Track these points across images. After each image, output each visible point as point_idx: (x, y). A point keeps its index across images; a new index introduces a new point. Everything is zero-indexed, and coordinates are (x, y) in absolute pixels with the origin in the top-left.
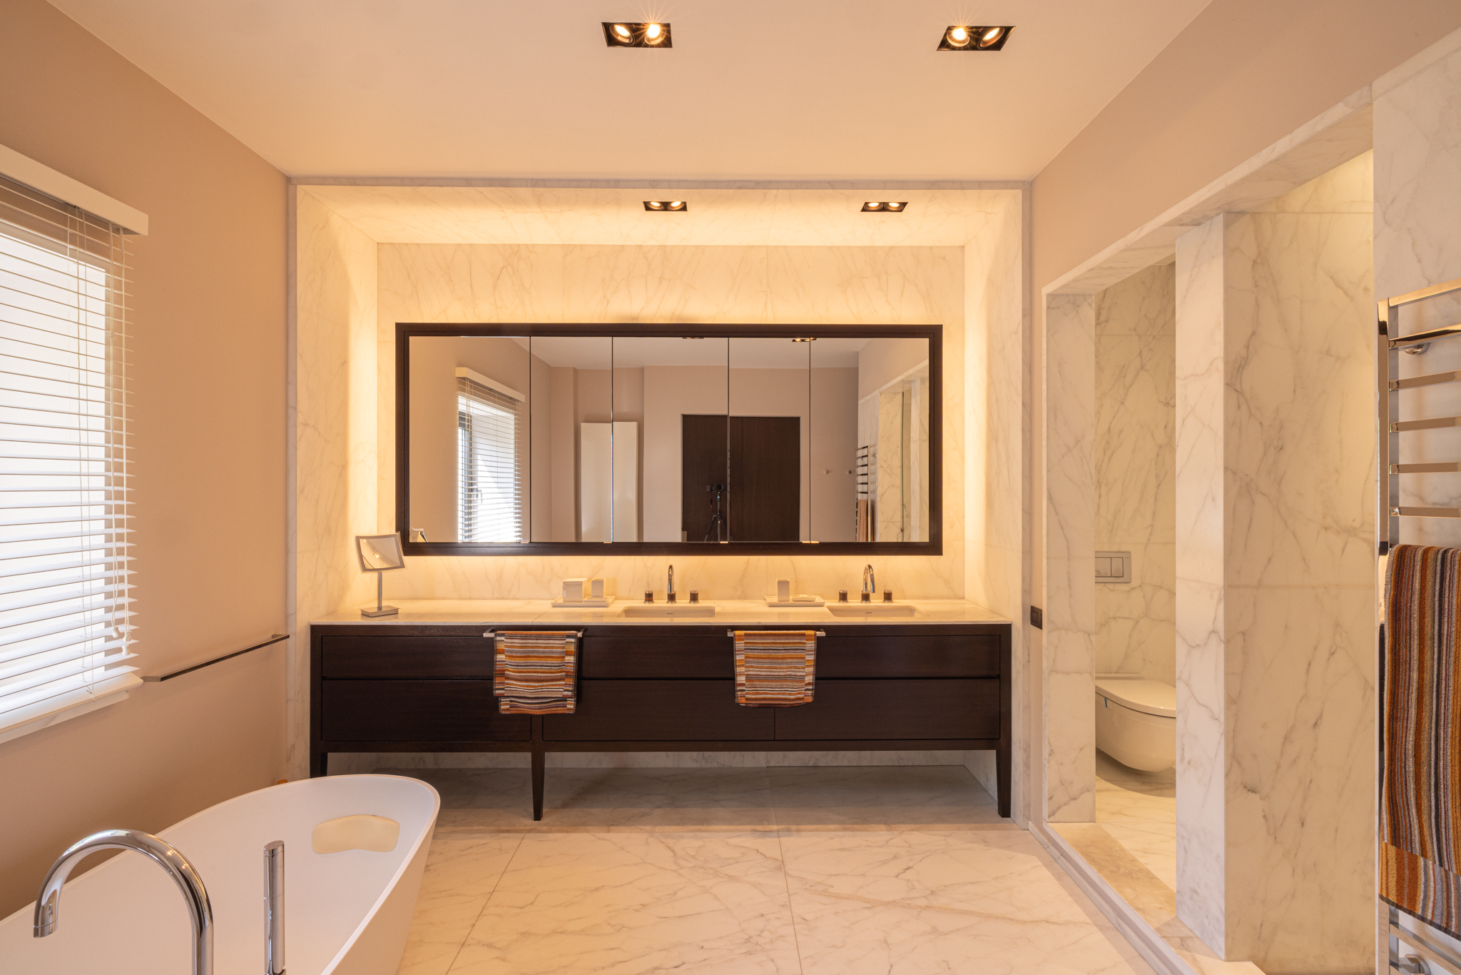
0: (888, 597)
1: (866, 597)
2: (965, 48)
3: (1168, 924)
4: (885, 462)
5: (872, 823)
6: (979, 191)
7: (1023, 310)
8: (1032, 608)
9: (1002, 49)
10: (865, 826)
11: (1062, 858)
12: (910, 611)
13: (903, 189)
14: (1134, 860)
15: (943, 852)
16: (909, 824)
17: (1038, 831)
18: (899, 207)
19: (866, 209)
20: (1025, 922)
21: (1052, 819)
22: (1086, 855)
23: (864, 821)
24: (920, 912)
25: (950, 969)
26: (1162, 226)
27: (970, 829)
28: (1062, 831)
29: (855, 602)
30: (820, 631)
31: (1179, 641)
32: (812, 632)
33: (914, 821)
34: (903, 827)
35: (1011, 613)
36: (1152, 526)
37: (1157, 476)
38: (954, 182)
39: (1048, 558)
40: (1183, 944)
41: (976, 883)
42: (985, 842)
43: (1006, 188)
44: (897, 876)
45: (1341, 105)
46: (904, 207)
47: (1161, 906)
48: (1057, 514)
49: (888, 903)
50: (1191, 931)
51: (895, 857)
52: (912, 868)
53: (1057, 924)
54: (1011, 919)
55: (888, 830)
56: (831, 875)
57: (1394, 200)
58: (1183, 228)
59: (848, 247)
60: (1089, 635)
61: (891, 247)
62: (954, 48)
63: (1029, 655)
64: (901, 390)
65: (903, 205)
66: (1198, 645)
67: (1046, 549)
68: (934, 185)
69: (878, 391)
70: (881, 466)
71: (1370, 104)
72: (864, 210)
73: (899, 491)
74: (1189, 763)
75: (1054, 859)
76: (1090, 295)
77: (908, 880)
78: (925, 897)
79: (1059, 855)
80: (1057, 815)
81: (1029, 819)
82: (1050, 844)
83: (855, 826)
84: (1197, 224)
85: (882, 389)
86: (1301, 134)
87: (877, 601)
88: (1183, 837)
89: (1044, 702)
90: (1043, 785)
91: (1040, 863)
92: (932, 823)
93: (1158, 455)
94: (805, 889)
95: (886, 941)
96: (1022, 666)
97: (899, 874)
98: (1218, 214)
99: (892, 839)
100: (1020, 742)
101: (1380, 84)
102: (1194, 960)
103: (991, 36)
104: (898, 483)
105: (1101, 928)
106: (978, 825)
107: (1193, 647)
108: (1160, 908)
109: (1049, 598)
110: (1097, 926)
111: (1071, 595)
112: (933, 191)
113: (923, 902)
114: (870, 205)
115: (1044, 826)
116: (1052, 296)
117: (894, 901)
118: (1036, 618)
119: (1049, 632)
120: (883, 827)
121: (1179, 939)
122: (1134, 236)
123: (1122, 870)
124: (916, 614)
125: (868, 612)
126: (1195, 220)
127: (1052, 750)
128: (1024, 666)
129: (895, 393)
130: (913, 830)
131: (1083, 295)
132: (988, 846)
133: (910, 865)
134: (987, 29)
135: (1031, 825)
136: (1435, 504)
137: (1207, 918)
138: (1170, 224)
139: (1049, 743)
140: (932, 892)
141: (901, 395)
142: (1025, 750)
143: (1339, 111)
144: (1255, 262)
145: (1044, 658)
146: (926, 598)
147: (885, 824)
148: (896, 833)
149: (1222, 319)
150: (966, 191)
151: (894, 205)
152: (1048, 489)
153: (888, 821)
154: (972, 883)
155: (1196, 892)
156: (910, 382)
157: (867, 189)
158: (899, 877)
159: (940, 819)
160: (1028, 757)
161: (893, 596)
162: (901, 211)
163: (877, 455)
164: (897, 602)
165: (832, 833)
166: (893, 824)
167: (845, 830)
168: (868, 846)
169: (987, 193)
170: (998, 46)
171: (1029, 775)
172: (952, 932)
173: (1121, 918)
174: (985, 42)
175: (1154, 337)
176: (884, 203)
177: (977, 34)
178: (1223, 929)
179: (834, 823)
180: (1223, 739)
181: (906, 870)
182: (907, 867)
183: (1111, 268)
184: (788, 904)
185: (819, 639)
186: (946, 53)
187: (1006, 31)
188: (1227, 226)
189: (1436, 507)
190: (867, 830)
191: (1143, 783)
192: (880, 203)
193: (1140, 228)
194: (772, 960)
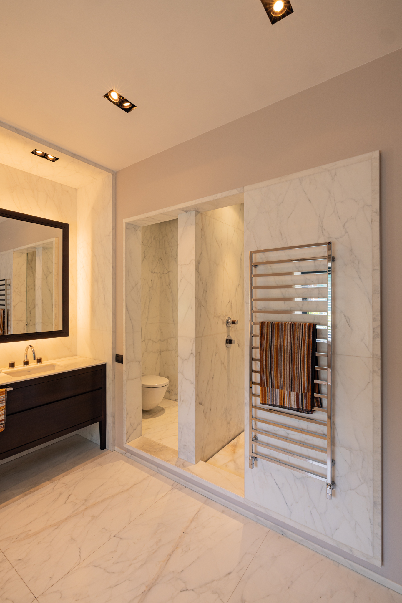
0: (39, 361)
1: (26, 363)
2: (114, 103)
3: (177, 461)
4: (17, 289)
5: (41, 484)
6: (95, 167)
7: (113, 226)
8: (116, 355)
9: (129, 113)
10: (38, 487)
11: (132, 455)
12: (53, 366)
13: (59, 151)
14: (159, 444)
15: (83, 479)
16: (61, 474)
17: (120, 449)
18: (53, 159)
19: (34, 152)
20: (128, 490)
21: (128, 441)
22: (144, 450)
23: (36, 484)
24: (84, 513)
25: (107, 530)
26: (177, 209)
27: (91, 462)
28: (132, 445)
29: (20, 366)
30: (8, 388)
31: (179, 358)
32: (4, 390)
33: (63, 471)
34: (59, 477)
35: (107, 359)
36: (148, 317)
37: (149, 298)
38: (84, 158)
39: (126, 333)
40: (183, 466)
41: (103, 485)
42: (100, 464)
43: (106, 171)
44: (65, 503)
45: (235, 190)
46: (57, 160)
47: (172, 456)
48: (129, 314)
49: (66, 519)
50: (184, 460)
51: (61, 494)
52: (71, 494)
53: (139, 483)
54: (122, 492)
55: (51, 483)
56: (27, 525)
57: (249, 223)
58: (183, 212)
59: (14, 168)
60: (140, 362)
61: (40, 177)
62: (109, 100)
63: (115, 375)
64: (26, 252)
65: (56, 159)
66: (186, 359)
67: (125, 329)
68: (75, 156)
69: (12, 250)
70: (14, 291)
71: (243, 193)
72: (32, 153)
73: (25, 304)
74: (183, 401)
75: (129, 457)
76: (140, 227)
77: (72, 502)
78: (83, 504)
79: (131, 455)
80: (129, 439)
81: (115, 446)
82: (126, 452)
83: (31, 490)
84: (186, 212)
85: (15, 250)
86: (225, 194)
87: (33, 364)
88: (181, 428)
89: (124, 394)
90: (124, 428)
91: (124, 462)
92: (73, 467)
93: (149, 291)
94: (13, 542)
95: (72, 539)
96: (112, 381)
97: (66, 501)
98: (193, 211)
99: (55, 486)
100: (111, 414)
101: (246, 188)
102: (188, 469)
103: (126, 105)
104: (25, 300)
105: (153, 476)
106: (93, 459)
107: (184, 360)
108: (173, 457)
109: (126, 350)
110: (152, 475)
111: (134, 347)
112: (74, 158)
113: (83, 508)
114: (37, 151)
115: (124, 446)
116: (128, 224)
117: (69, 516)
118: (119, 359)
119: (127, 364)
120: (48, 482)
121: (182, 465)
122: (166, 210)
123: (157, 449)
124: (57, 368)
125: (29, 371)
126: (186, 210)
127: (127, 413)
128: (113, 380)
129: (22, 253)
130: (65, 476)
131: (138, 226)
132: (102, 465)
133: (70, 494)
134: (127, 101)
135: (116, 448)
136: (259, 309)
137: (189, 452)
138: (179, 209)
139: (127, 410)
140: (86, 500)
141: (26, 254)
142: (113, 417)
143: (235, 192)
144: (201, 229)
145: (124, 375)
146: (59, 358)
147: (49, 480)
148: (56, 482)
149: (194, 247)
150: (89, 165)
151: (51, 157)
152: (126, 304)
153: (49, 478)
154: (101, 486)
155: (185, 445)
156: (35, 248)
157: (40, 143)
158: (67, 502)
159: (75, 464)
160: (114, 420)
161: (42, 360)
162: (54, 162)
163: (11, 285)
164: (44, 363)
165: (18, 501)
166: (52, 478)
167: (26, 495)
168: (43, 496)
169: (98, 170)
170: (128, 110)
171: (115, 427)
172: (101, 513)
173: (159, 467)
174: (124, 106)
175: (148, 247)
176: (46, 154)
177: (122, 101)
178: (195, 454)
179: (17, 495)
180: (195, 389)
181: (68, 497)
182: (69, 496)
183: (153, 219)
184: (5, 558)
185: (8, 393)
186: (106, 100)
187: (133, 106)
188: (196, 215)
189: (259, 310)
190: (39, 489)
191: (150, 414)
192: (43, 153)
193: (169, 207)
194: (7, 599)
